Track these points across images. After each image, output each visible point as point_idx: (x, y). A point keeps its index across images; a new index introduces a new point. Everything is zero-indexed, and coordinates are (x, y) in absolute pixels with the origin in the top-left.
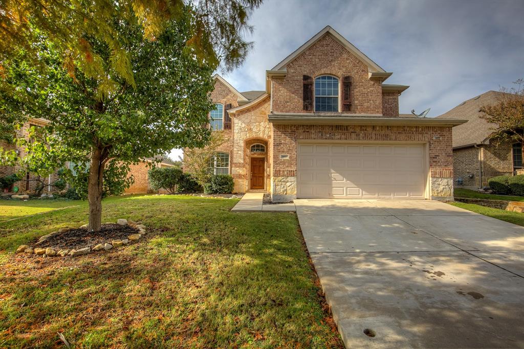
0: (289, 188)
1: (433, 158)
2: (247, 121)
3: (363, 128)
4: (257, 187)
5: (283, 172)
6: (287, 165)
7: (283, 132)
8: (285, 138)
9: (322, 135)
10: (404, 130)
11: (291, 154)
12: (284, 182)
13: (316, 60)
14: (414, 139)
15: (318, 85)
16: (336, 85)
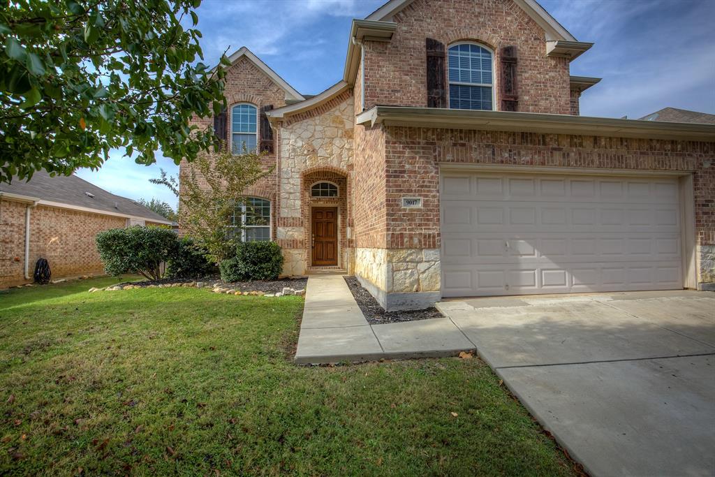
0: (425, 275)
1: (703, 205)
2: (307, 134)
3: (575, 140)
4: (323, 262)
5: (411, 237)
6: (417, 222)
7: (407, 145)
8: (413, 158)
9: (494, 154)
10: (651, 148)
11: (426, 196)
12: (412, 261)
13: (451, 10)
14: (670, 167)
15: (454, 61)
16: (488, 64)
